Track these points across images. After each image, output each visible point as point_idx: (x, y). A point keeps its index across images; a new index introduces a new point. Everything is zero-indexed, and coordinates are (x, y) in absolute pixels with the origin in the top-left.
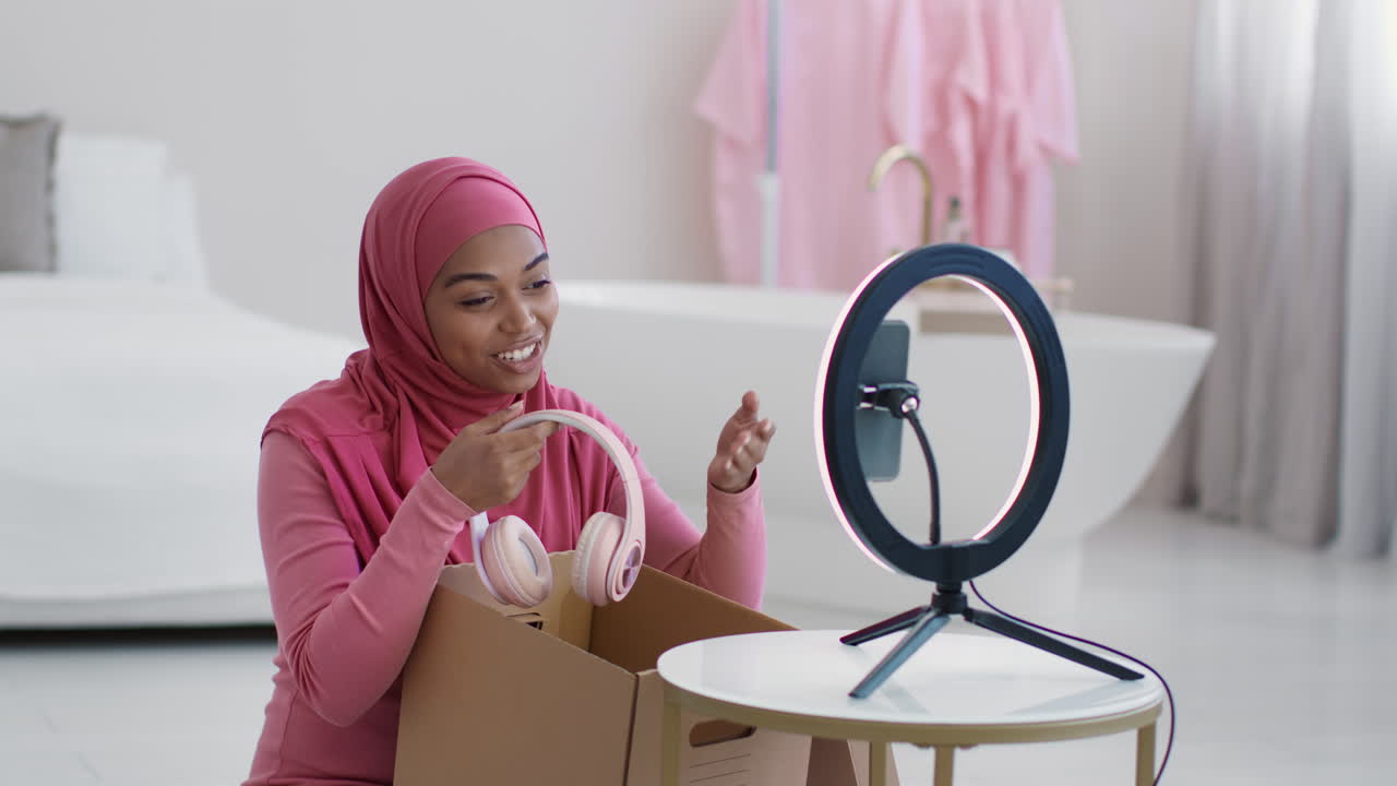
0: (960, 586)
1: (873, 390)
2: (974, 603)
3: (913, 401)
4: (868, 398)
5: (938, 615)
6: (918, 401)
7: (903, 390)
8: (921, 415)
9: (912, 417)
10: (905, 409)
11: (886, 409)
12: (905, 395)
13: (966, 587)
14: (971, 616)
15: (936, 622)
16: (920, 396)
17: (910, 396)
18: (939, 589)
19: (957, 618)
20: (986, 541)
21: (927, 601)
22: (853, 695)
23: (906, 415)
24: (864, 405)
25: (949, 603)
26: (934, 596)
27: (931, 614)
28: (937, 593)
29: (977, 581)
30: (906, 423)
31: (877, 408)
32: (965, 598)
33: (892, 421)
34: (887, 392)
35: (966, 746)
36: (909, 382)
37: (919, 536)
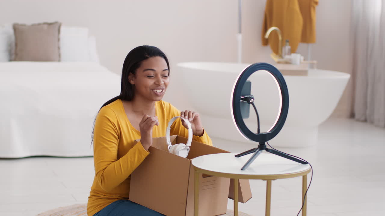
0: (264, 143)
1: (243, 97)
2: (268, 147)
3: (252, 100)
4: (242, 99)
5: (260, 150)
6: (254, 100)
7: (250, 97)
8: (255, 103)
9: (252, 103)
10: (251, 102)
11: (246, 102)
12: (250, 98)
13: (266, 143)
14: (267, 150)
15: (260, 152)
16: (254, 98)
17: (252, 99)
18: (260, 144)
19: (264, 151)
20: (270, 132)
21: (257, 147)
22: (242, 169)
23: (251, 103)
24: (241, 101)
25: (262, 147)
26: (259, 146)
27: (258, 150)
28: (259, 145)
29: (268, 142)
30: (251, 105)
31: (244, 101)
32: (266, 146)
33: (247, 104)
34: (246, 97)
35: (274, 180)
36: (251, 95)
37: (255, 131)
